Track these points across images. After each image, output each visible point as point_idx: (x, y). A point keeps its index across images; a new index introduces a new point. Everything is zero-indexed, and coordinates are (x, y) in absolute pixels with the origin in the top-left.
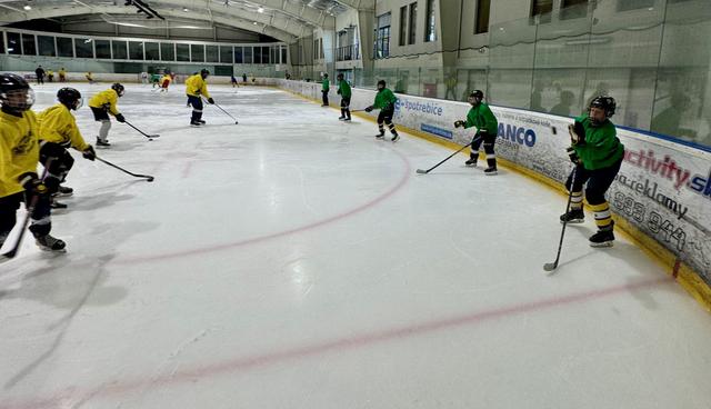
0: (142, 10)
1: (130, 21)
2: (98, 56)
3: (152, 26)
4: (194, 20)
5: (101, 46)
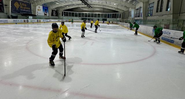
4: (99, 7)
5: (80, 14)
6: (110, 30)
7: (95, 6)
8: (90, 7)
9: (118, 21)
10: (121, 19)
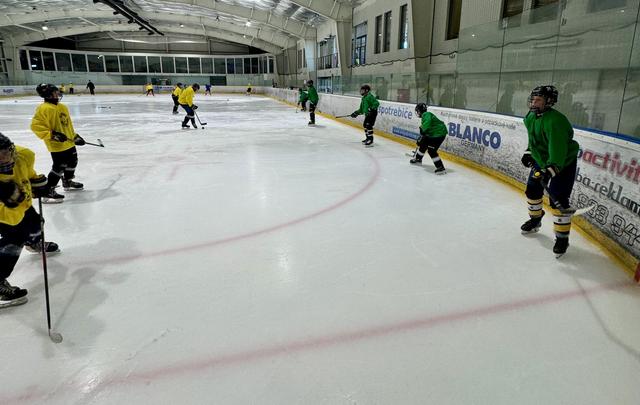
1: (134, 38)
2: (108, 70)
4: (190, 35)
5: (111, 61)
6: (241, 115)
7: (174, 29)
8: (151, 33)
9: (266, 84)
10: (274, 76)
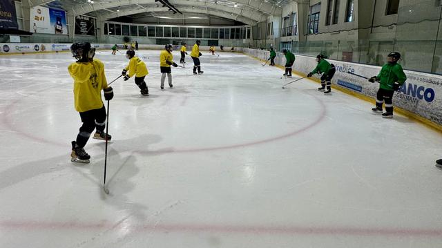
0: (171, 9)
1: (165, 16)
2: (149, 35)
3: (176, 18)
4: (198, 13)
5: (151, 30)
6: (227, 66)
7: (188, 10)
8: (175, 12)
9: (244, 46)
10: (250, 41)
